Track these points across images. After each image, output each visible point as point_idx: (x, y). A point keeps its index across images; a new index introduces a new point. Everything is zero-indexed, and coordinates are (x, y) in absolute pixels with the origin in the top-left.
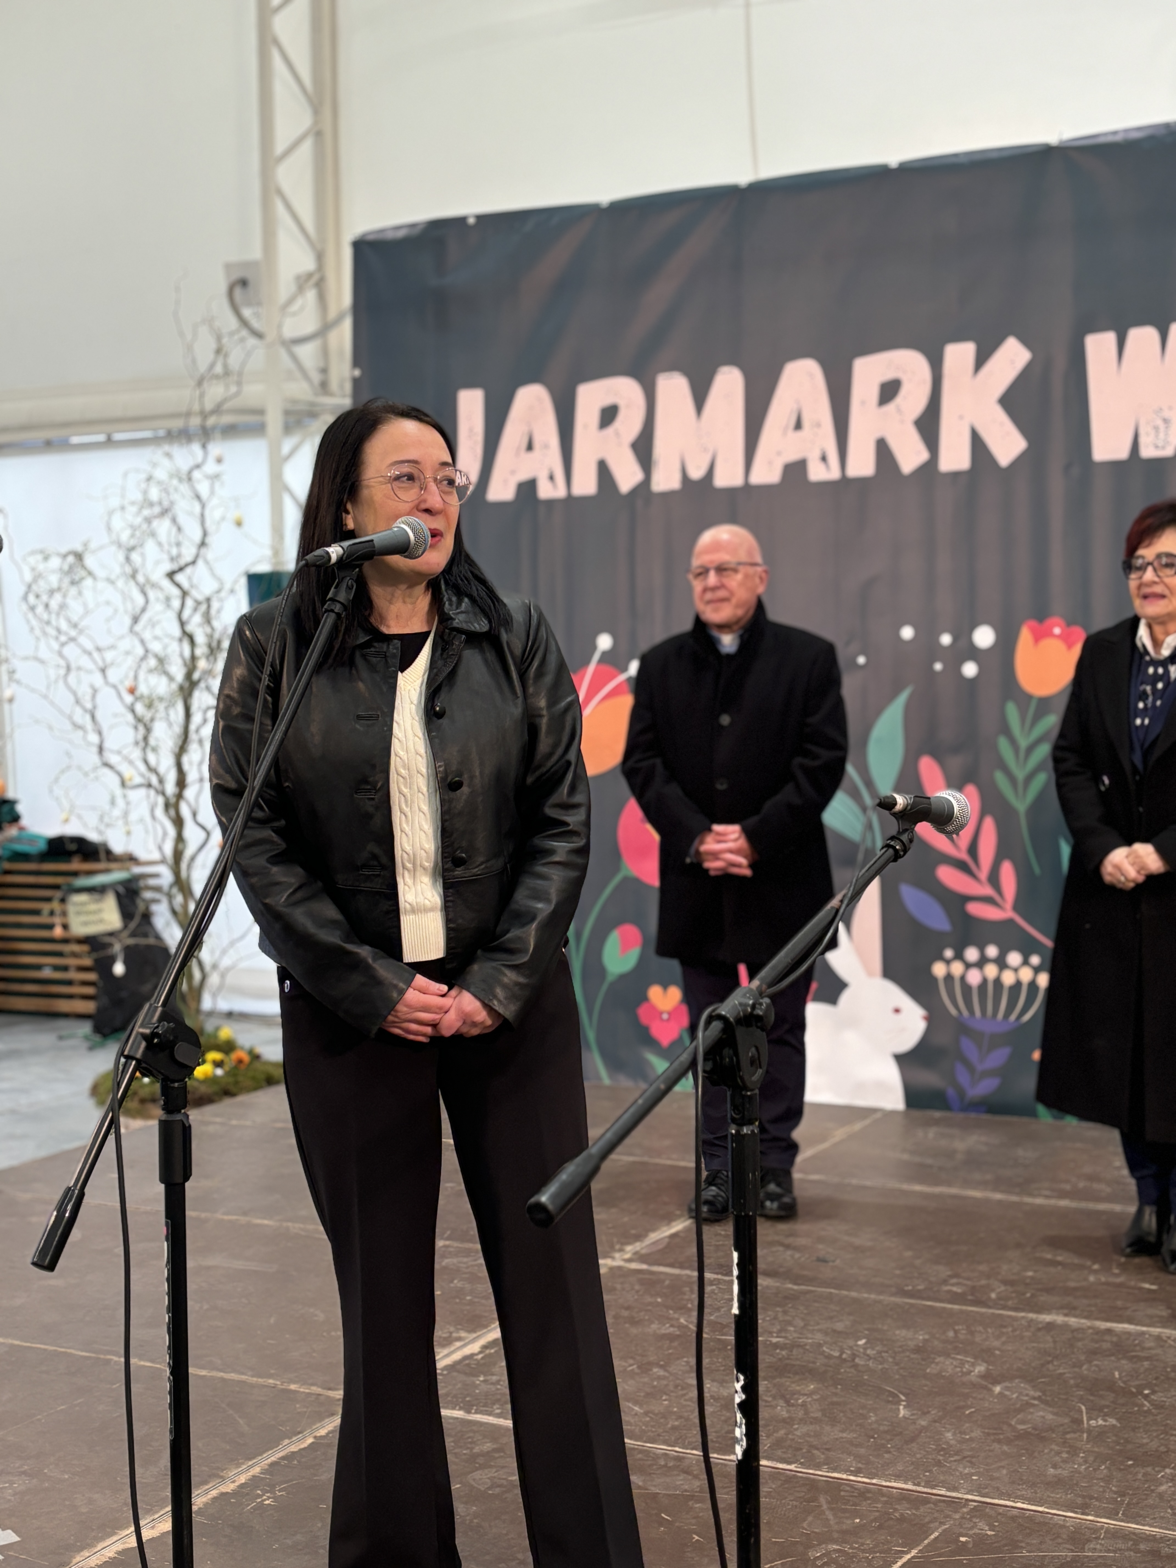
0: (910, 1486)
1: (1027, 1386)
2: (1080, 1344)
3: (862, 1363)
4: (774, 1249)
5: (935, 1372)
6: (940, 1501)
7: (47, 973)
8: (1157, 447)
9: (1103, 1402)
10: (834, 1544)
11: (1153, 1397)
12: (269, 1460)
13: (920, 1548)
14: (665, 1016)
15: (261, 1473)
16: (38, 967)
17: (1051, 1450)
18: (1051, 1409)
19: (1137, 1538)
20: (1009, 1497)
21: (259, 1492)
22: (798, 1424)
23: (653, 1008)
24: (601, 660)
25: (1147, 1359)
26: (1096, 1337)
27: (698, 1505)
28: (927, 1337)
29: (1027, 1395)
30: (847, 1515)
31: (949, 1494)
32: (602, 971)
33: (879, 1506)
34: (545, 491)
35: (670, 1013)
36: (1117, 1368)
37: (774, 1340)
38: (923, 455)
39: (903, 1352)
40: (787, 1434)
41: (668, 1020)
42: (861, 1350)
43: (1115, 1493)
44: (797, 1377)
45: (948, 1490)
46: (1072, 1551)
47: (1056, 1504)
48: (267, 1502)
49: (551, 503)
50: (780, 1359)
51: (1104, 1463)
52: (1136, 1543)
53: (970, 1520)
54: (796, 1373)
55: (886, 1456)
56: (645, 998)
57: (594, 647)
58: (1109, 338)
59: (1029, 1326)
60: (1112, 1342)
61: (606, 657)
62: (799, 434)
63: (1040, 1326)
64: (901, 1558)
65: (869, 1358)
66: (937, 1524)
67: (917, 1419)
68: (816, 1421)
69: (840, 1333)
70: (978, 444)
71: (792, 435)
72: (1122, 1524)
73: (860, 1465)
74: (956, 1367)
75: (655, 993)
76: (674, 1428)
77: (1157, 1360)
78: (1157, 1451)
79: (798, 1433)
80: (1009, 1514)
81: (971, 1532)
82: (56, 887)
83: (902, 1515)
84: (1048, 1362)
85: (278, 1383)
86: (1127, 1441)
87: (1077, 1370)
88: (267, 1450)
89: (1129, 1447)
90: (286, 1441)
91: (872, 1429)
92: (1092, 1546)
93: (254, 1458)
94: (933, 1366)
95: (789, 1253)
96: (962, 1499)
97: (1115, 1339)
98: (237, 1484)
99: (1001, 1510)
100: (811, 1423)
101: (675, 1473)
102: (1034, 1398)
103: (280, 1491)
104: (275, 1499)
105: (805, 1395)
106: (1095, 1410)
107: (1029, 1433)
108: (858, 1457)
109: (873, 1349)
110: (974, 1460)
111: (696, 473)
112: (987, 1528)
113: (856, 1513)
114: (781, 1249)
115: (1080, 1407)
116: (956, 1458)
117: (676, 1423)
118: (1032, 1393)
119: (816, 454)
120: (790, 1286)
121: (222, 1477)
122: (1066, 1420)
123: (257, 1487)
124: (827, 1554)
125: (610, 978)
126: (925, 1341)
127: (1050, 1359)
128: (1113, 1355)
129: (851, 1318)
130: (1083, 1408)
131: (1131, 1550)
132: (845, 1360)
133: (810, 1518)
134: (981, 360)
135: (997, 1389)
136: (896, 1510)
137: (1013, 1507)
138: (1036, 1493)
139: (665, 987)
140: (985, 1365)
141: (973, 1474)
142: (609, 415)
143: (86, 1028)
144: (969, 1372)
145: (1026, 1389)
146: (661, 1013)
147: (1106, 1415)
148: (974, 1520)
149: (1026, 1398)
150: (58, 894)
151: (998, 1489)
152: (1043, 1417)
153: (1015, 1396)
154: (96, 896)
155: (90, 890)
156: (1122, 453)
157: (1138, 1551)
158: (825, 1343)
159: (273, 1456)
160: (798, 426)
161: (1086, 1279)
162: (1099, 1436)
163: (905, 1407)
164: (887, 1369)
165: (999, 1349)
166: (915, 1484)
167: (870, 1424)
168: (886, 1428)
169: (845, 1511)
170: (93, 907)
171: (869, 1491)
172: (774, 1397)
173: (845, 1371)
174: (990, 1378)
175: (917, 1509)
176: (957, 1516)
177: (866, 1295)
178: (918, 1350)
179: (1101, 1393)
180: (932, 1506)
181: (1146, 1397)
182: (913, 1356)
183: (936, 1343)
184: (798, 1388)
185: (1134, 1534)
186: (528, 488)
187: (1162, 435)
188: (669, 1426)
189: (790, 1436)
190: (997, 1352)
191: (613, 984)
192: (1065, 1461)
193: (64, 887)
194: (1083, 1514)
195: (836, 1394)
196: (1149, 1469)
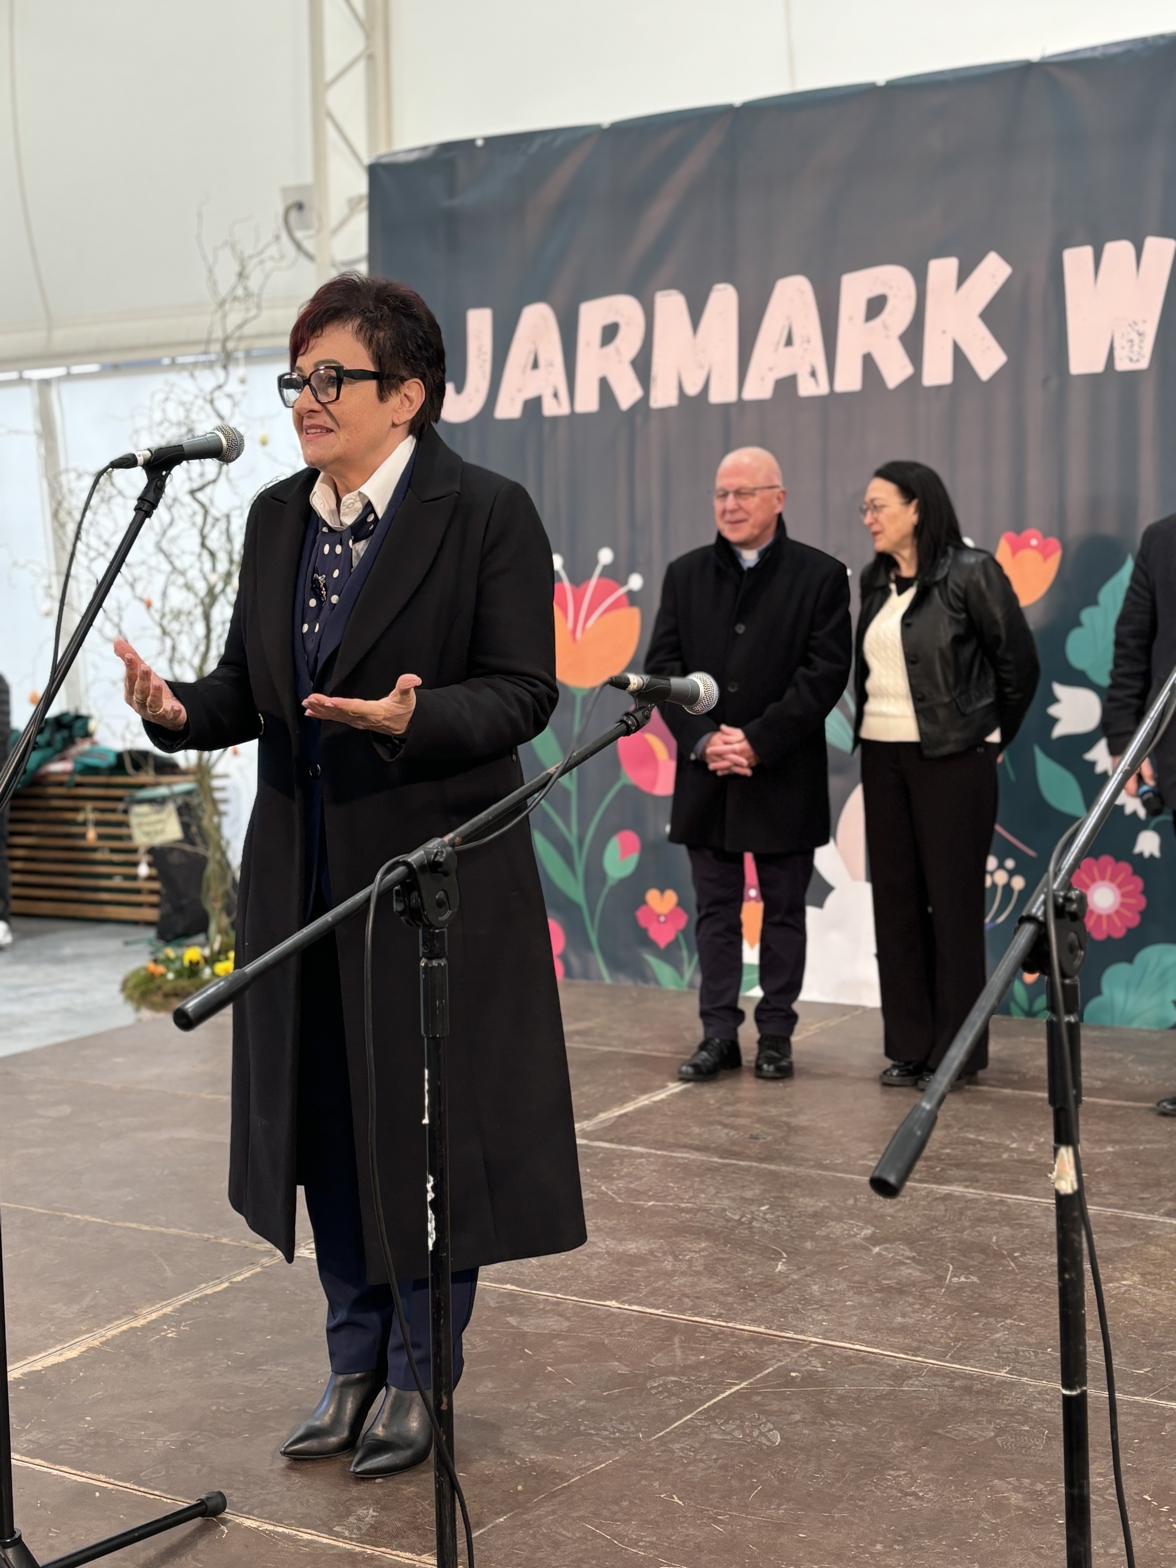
0: (762, 1330)
1: (906, 1248)
2: (969, 1213)
3: (757, 1225)
4: (712, 1128)
5: (823, 1233)
6: (785, 1342)
7: (117, 882)
8: (1131, 360)
9: (971, 1263)
10: (673, 1376)
11: (1021, 1259)
12: (183, 1302)
13: (752, 1380)
14: (662, 919)
15: (173, 1311)
16: (109, 876)
17: (906, 1302)
18: (920, 1267)
19: (957, 1375)
20: (850, 1340)
21: (166, 1327)
22: (679, 1276)
23: (651, 911)
24: (602, 575)
25: (1028, 1226)
26: (987, 1207)
27: (560, 1343)
28: (827, 1204)
29: (903, 1255)
30: (694, 1352)
31: (795, 1336)
32: (603, 875)
33: (727, 1345)
34: (550, 409)
35: (666, 916)
36: (996, 1234)
37: (683, 1205)
38: (908, 370)
39: (800, 1216)
40: (665, 1285)
41: (665, 922)
42: (761, 1215)
43: (951, 1338)
44: (693, 1237)
45: (796, 1333)
46: (891, 1386)
47: (892, 1347)
48: (170, 1335)
49: (555, 420)
50: (682, 1222)
51: (950, 1313)
52: (953, 1380)
53: (807, 1359)
54: (693, 1234)
55: (750, 1304)
56: (644, 902)
57: (596, 561)
58: (1087, 251)
59: (928, 1196)
60: (1000, 1211)
61: (608, 571)
62: (789, 349)
63: (938, 1196)
64: (730, 1388)
65: (766, 1220)
66: (774, 1361)
67: (791, 1274)
68: (697, 1273)
69: (746, 1199)
70: (960, 359)
71: (783, 351)
72: (947, 1364)
73: (722, 1311)
74: (845, 1230)
75: (653, 896)
76: (563, 1278)
77: (1037, 1228)
78: (1006, 1304)
79: (676, 1284)
80: (844, 1354)
81: (803, 1369)
82: (120, 799)
83: (745, 1353)
84: (933, 1228)
85: (212, 1237)
86: (981, 1296)
87: (958, 1234)
88: (184, 1293)
89: (982, 1300)
90: (203, 1285)
91: (746, 1282)
92: (911, 1382)
93: (169, 1299)
94: (823, 1229)
95: (726, 1131)
96: (806, 1341)
97: (1004, 1209)
98: (148, 1320)
99: (838, 1351)
100: (691, 1275)
101: (550, 1315)
102: (908, 1258)
103: (184, 1326)
104: (179, 1332)
105: (694, 1251)
106: (962, 1269)
107: (892, 1287)
108: (723, 1304)
109: (772, 1214)
110: (830, 1309)
111: (692, 390)
112: (819, 1365)
113: (704, 1352)
114: (719, 1127)
115: (948, 1267)
116: (815, 1306)
117: (566, 1274)
118: (908, 1253)
119: (808, 369)
120: (716, 1159)
121: (134, 1314)
122: (929, 1277)
123: (165, 1324)
124: (665, 1384)
125: (610, 883)
126: (825, 1207)
127: (936, 1224)
128: (997, 1222)
129: (763, 1187)
130: (951, 1267)
131: (946, 1386)
132: (743, 1223)
133: (659, 1355)
134: (963, 276)
135: (876, 1250)
136: (740, 1349)
137: (850, 1349)
138: (877, 1337)
139: (662, 891)
140: (873, 1229)
141: (824, 1320)
142: (610, 333)
143: (151, 933)
144: (855, 1236)
145: (903, 1250)
146: (659, 916)
147: (971, 1273)
148: (810, 1359)
149: (901, 1258)
150: (121, 806)
151: (843, 1333)
152: (910, 1274)
153: (890, 1256)
154: (157, 807)
155: (151, 801)
156: (1099, 367)
157: (953, 1387)
158: (730, 1208)
159: (188, 1297)
160: (789, 342)
161: (999, 1156)
162: (956, 1291)
163: (784, 1263)
164: (779, 1231)
165: (891, 1216)
166: (767, 1328)
167: (745, 1277)
168: (758, 1281)
169: (692, 1349)
170: (154, 818)
171: (722, 1332)
172: (665, 1253)
173: (740, 1233)
174: (874, 1240)
175: (761, 1349)
176: (795, 1355)
177: (783, 1168)
178: (815, 1215)
179: (973, 1254)
180: (776, 1346)
181: (1014, 1259)
182: (808, 1220)
183: (834, 1209)
184: (690, 1246)
185: (954, 1372)
186: (533, 405)
187: (1136, 348)
188: (559, 1276)
189: (667, 1286)
190: (889, 1218)
191: (614, 888)
192: (915, 1311)
193: (127, 799)
194: (913, 1355)
195: (723, 1251)
196: (991, 1320)
